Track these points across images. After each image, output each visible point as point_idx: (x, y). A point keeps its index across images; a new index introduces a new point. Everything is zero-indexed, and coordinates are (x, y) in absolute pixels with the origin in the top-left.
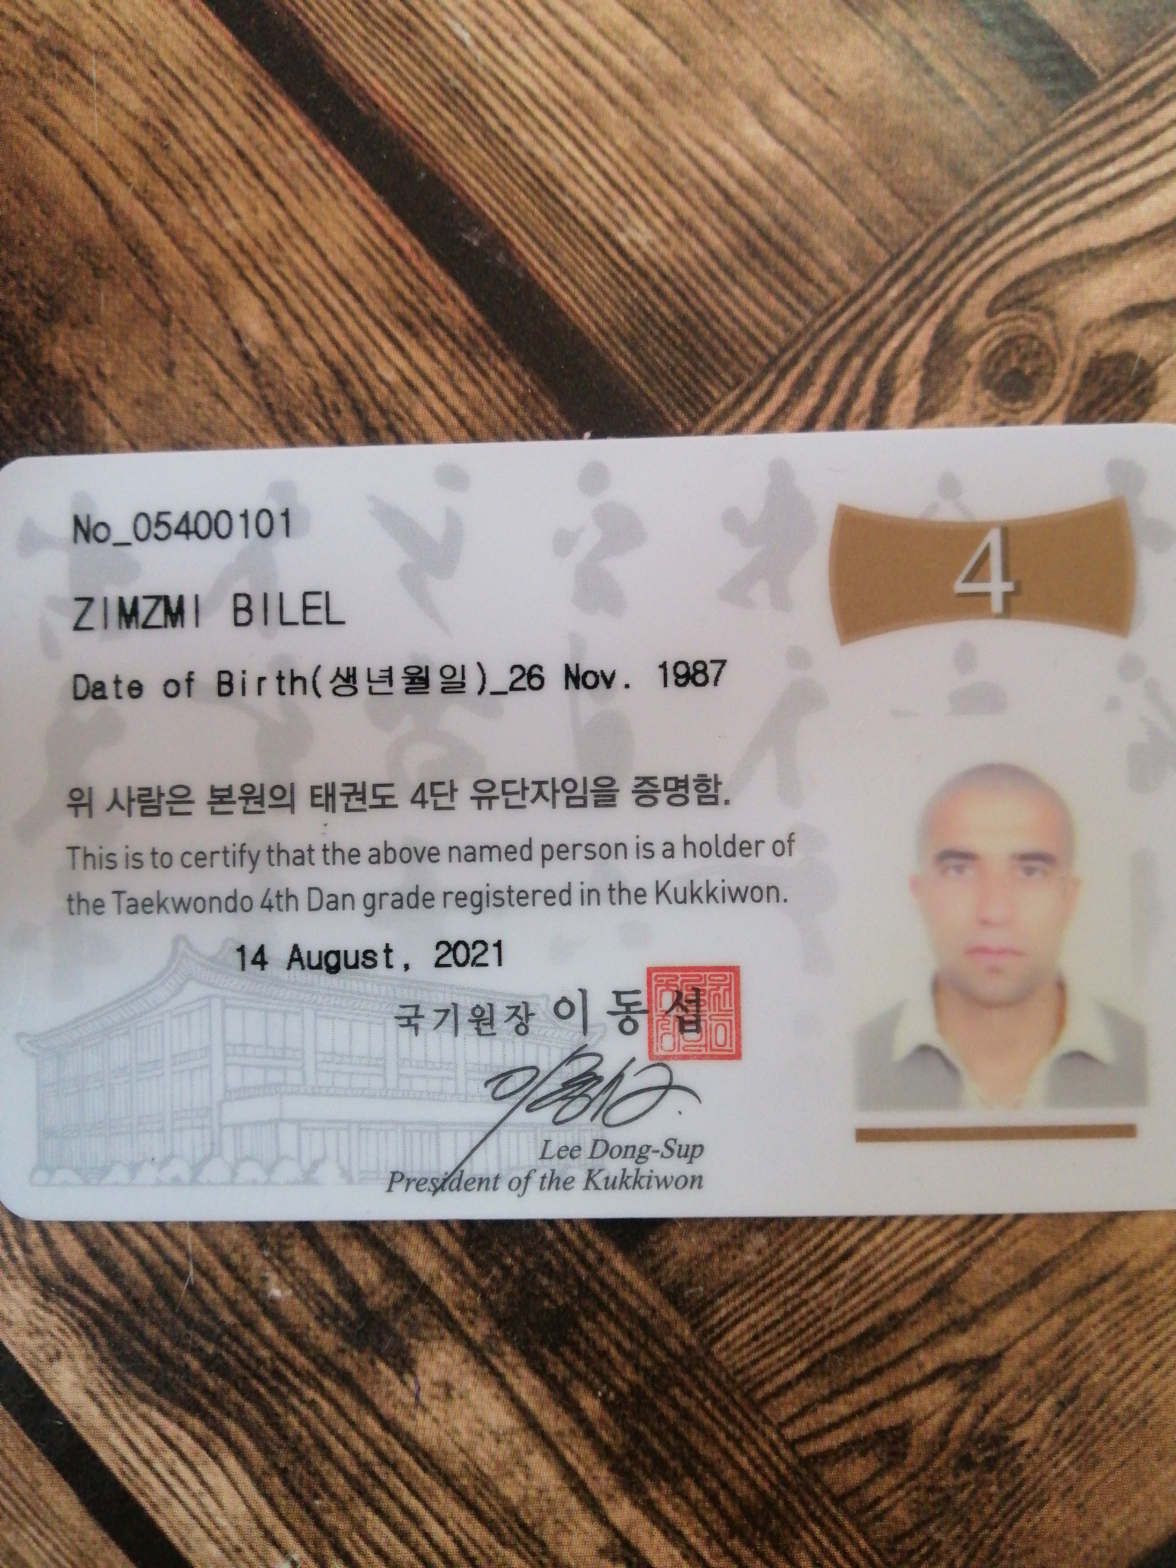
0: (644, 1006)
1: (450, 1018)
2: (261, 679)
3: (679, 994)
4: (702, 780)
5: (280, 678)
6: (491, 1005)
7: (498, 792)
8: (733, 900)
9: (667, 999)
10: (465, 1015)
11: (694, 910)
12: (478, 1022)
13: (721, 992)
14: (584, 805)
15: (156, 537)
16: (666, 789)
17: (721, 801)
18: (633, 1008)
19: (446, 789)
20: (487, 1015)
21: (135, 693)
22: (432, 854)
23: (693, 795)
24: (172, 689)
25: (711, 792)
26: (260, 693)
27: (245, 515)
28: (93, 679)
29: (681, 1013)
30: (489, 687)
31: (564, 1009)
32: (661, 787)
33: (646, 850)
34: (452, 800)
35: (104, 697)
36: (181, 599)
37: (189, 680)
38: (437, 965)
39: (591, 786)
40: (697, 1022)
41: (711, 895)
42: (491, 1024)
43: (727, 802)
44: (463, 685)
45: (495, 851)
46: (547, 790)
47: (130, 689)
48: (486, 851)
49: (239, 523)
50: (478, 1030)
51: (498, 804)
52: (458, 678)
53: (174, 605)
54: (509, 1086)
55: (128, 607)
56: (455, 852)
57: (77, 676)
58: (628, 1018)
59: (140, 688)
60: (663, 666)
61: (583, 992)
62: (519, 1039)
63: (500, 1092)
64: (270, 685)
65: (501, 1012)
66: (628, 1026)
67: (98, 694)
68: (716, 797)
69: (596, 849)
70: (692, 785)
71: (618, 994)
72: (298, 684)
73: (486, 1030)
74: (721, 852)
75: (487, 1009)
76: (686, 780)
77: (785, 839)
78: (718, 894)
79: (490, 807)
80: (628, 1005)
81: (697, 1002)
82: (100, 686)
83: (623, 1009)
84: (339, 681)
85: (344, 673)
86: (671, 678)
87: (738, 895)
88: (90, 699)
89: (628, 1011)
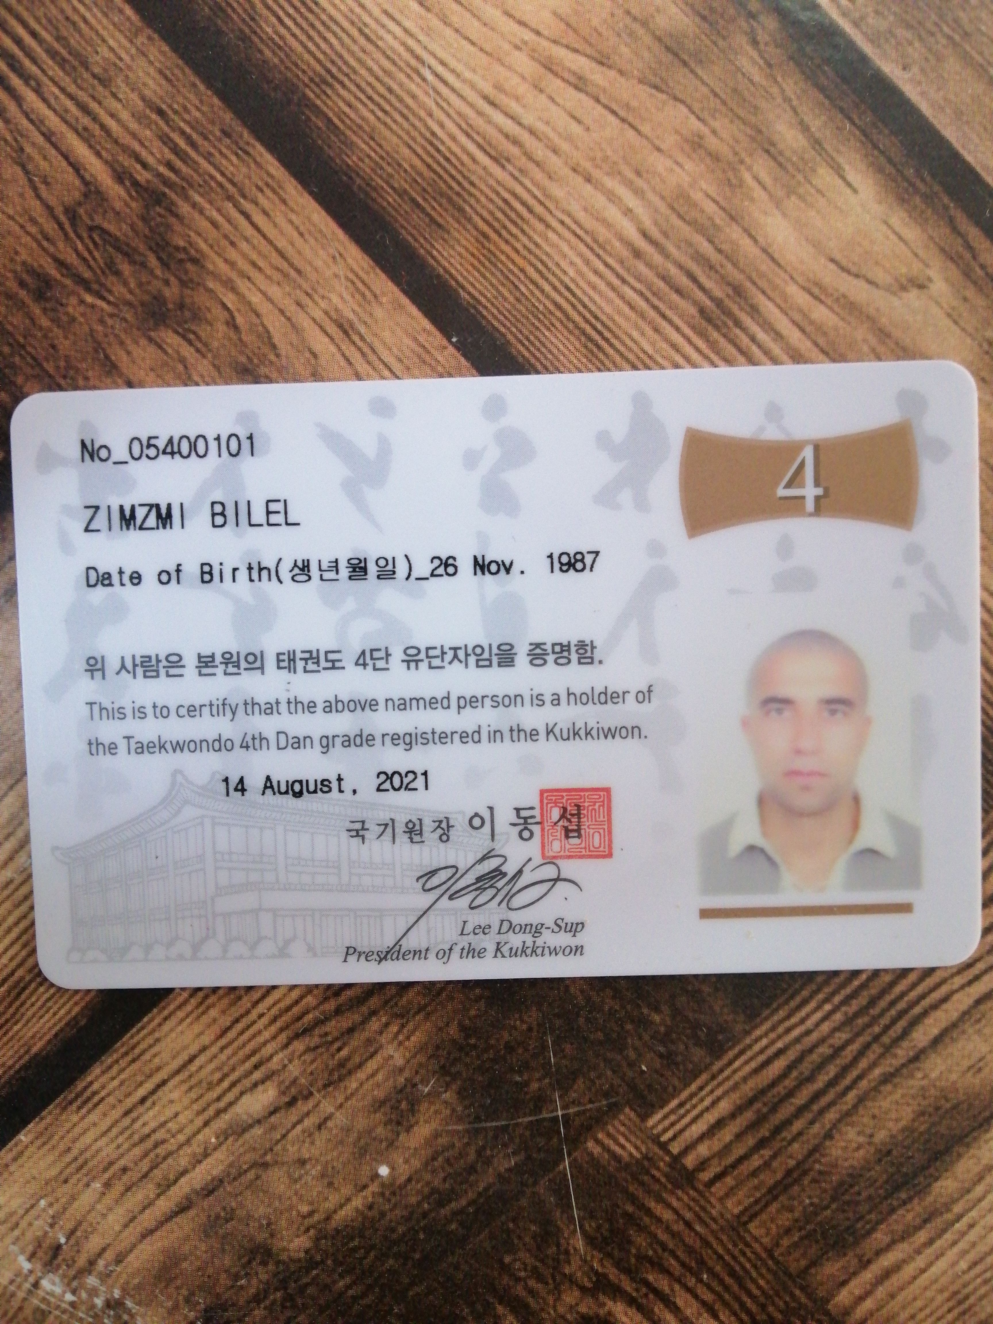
0: (538, 819)
1: (389, 830)
2: (235, 570)
3: (565, 809)
4: (581, 645)
5: (250, 568)
6: (420, 820)
7: (422, 656)
8: (606, 737)
9: (556, 814)
10: (400, 828)
11: (576, 745)
12: (410, 832)
13: (596, 807)
14: (490, 665)
15: (147, 456)
16: (553, 652)
17: (596, 660)
18: (529, 821)
19: (382, 654)
20: (417, 827)
21: (136, 581)
22: (372, 704)
23: (574, 657)
24: (164, 578)
25: (589, 654)
26: (234, 581)
27: (218, 439)
28: (101, 571)
29: (566, 824)
30: (414, 574)
31: (477, 822)
32: (550, 651)
33: (538, 700)
34: (387, 663)
35: (110, 585)
36: (169, 506)
37: (178, 571)
38: (378, 790)
39: (495, 650)
40: (578, 831)
41: (588, 733)
42: (421, 834)
43: (600, 662)
44: (394, 573)
45: (421, 702)
46: (461, 654)
47: (131, 578)
48: (414, 702)
49: (213, 445)
50: (411, 839)
51: (423, 666)
52: (390, 567)
53: (164, 511)
54: (435, 881)
55: (127, 513)
56: (390, 703)
57: (88, 569)
58: (526, 828)
59: (139, 577)
60: (551, 556)
61: (491, 809)
62: (442, 845)
63: (428, 886)
64: (243, 575)
65: (428, 826)
66: (526, 834)
67: (106, 582)
68: (592, 658)
69: (500, 700)
70: (573, 649)
71: (518, 810)
72: (264, 574)
73: (416, 838)
74: (596, 700)
75: (417, 823)
76: (569, 645)
77: (645, 690)
78: (594, 733)
79: (417, 668)
80: (525, 819)
81: (579, 815)
82: (108, 576)
83: (522, 821)
84: (296, 571)
85: (300, 564)
86: (557, 566)
87: (610, 733)
88: (99, 586)
89: (526, 823)
